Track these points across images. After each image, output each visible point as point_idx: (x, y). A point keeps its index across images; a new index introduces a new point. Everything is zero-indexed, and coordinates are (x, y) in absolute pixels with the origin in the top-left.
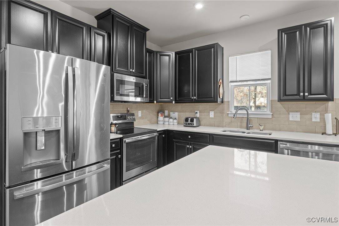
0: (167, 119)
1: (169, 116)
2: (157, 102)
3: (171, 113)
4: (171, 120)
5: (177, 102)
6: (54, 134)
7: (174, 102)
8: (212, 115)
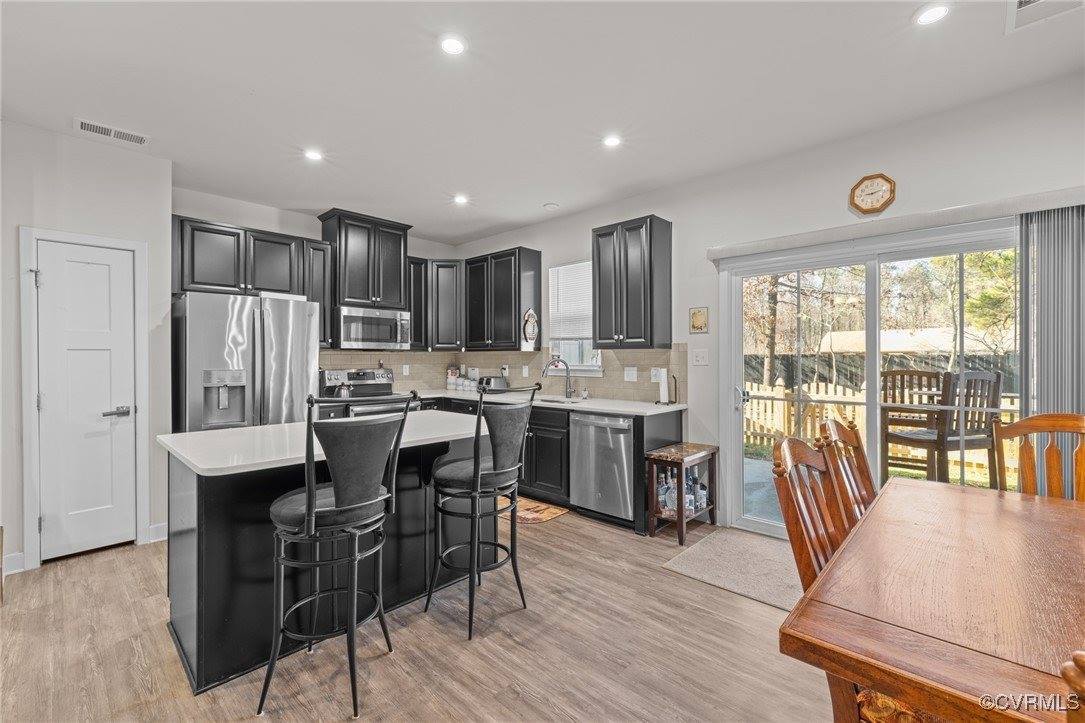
0: (461, 380)
1: (466, 377)
2: (433, 350)
3: (470, 369)
4: (467, 382)
5: (468, 349)
6: (238, 391)
7: (463, 350)
8: (525, 371)
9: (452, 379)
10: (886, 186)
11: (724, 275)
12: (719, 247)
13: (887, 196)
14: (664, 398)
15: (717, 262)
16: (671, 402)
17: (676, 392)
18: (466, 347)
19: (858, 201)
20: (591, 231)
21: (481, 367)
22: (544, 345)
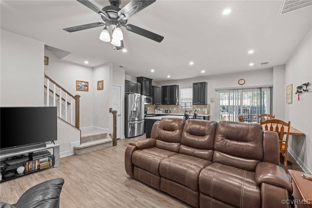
2: (155, 104)
3: (160, 109)
4: (160, 111)
6: (135, 112)
8: (175, 109)
9: (156, 110)
10: (243, 81)
11: (217, 93)
12: (217, 88)
13: (244, 83)
14: (206, 114)
15: (216, 91)
16: (207, 114)
17: (208, 113)
18: (162, 104)
19: (240, 83)
20: (192, 83)
21: (163, 108)
22: (179, 104)
